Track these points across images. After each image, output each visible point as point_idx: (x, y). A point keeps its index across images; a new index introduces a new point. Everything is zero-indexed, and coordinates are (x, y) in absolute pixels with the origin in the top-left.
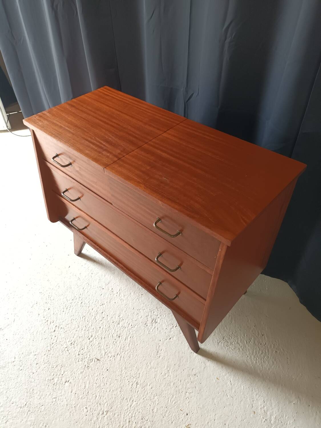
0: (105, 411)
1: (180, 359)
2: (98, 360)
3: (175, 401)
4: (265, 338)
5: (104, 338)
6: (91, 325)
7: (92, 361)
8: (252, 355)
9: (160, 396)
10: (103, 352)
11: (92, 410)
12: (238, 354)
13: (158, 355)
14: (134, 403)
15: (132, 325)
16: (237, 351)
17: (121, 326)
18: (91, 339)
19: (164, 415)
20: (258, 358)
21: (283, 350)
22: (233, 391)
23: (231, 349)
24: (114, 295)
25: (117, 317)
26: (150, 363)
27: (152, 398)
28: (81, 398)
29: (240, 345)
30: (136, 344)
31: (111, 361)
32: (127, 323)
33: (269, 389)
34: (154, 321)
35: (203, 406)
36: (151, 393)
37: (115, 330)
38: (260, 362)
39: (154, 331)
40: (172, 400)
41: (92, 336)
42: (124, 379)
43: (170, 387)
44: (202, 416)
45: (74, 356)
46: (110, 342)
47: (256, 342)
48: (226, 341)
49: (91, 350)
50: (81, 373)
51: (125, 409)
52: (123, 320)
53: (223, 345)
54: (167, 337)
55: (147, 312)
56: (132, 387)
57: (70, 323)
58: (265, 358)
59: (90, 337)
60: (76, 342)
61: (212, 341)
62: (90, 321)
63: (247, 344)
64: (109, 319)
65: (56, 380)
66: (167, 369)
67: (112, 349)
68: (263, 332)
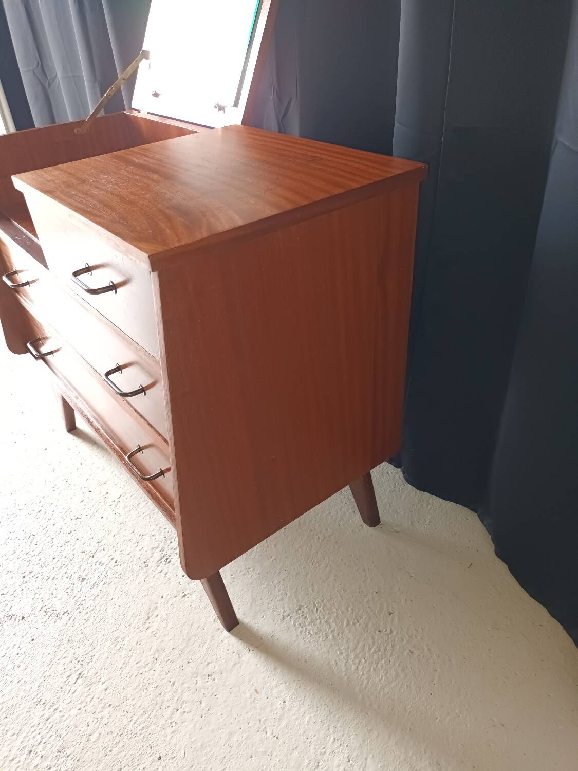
1: (189, 640)
2: (23, 618)
3: (145, 724)
4: (393, 620)
6: (40, 553)
7: (11, 618)
8: (352, 651)
9: (118, 708)
10: (39, 605)
12: (320, 645)
13: (147, 625)
14: (57, 715)
15: (118, 562)
16: (321, 640)
17: (95, 562)
19: (109, 750)
20: (363, 661)
21: (429, 649)
22: (283, 724)
23: (308, 633)
24: (105, 503)
25: (94, 543)
26: (123, 639)
27: (98, 711)
29: (330, 628)
30: (111, 598)
31: (46, 624)
32: (109, 557)
33: (369, 733)
34: (164, 559)
35: (202, 745)
36: (99, 700)
37: (80, 567)
38: (367, 670)
39: (156, 577)
40: (138, 722)
41: (31, 573)
42: (58, 661)
43: (144, 693)
44: (192, 766)
46: (61, 587)
47: (370, 625)
48: (302, 615)
49: (18, 598)
52: (104, 550)
53: (292, 623)
54: (179, 591)
55: (157, 541)
56: (65, 682)
58: (380, 664)
59: (27, 573)
61: (272, 610)
62: (41, 544)
63: (347, 627)
64: (77, 545)
66: (155, 654)
67: (59, 602)
68: (393, 607)
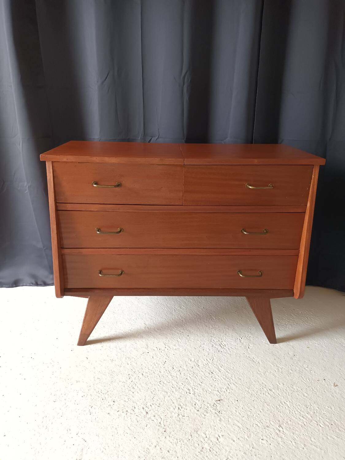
0: (278, 428)
1: (273, 354)
2: (219, 400)
3: (307, 378)
4: (297, 310)
5: (202, 383)
6: (177, 383)
7: (216, 405)
8: (304, 322)
10: (216, 392)
11: (268, 437)
12: (297, 327)
13: (257, 363)
14: (288, 403)
15: (210, 359)
16: (295, 326)
17: (203, 366)
18: (192, 392)
20: (309, 322)
22: (325, 347)
23: (290, 328)
24: (164, 350)
25: (190, 362)
26: (259, 371)
28: (248, 437)
29: (291, 322)
31: (231, 393)
32: (204, 360)
34: (222, 345)
35: (324, 368)
36: (288, 388)
37: (202, 371)
38: (313, 323)
39: (231, 351)
40: (305, 380)
42: (258, 395)
43: (292, 374)
45: (195, 415)
46: (209, 382)
47: (296, 315)
50: (220, 420)
51: (288, 413)
53: (283, 329)
54: (245, 348)
55: (209, 344)
57: (154, 395)
58: (312, 319)
59: (188, 391)
60: (181, 404)
62: (171, 381)
63: (294, 319)
65: (206, 446)
66: (274, 365)
68: (292, 308)
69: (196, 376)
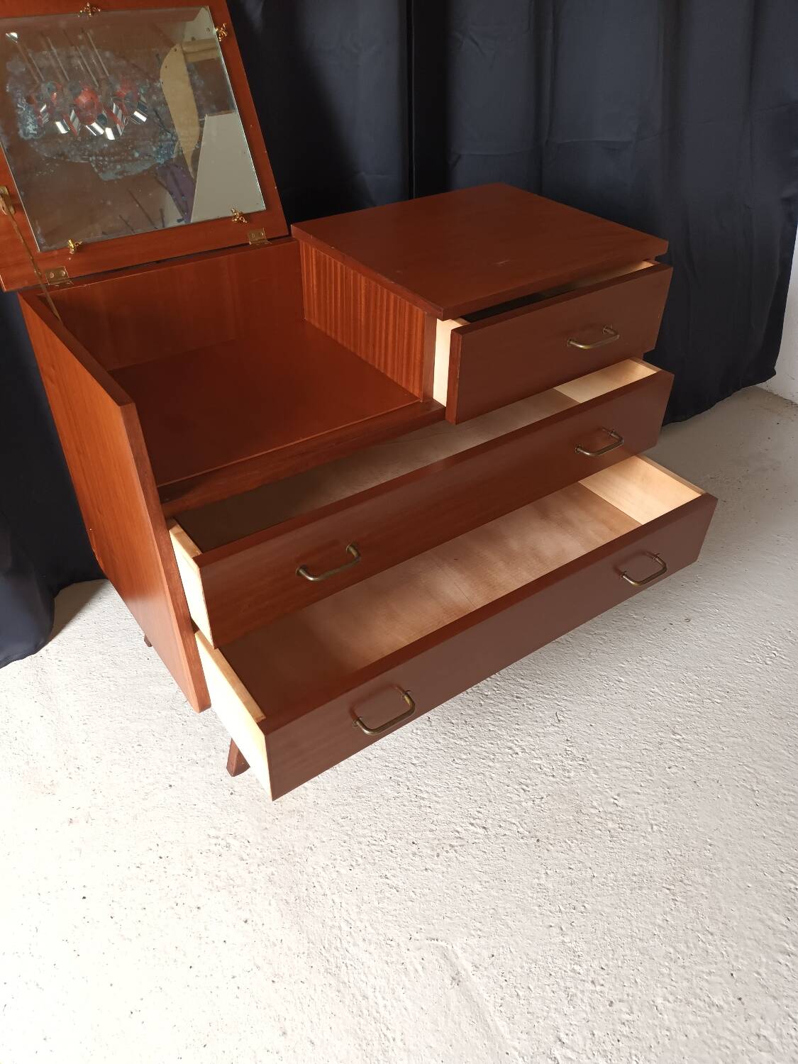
0: (674, 737)
5: (518, 724)
6: (481, 747)
11: (673, 758)
14: (656, 690)
18: (518, 750)
28: (650, 776)
30: (538, 672)
37: (501, 703)
41: (510, 748)
45: (556, 786)
46: (527, 715)
49: (544, 751)
50: (596, 772)
57: (467, 791)
60: (522, 780)
62: (468, 749)
64: (471, 712)
65: (610, 825)
67: (547, 712)
69: (500, 717)
